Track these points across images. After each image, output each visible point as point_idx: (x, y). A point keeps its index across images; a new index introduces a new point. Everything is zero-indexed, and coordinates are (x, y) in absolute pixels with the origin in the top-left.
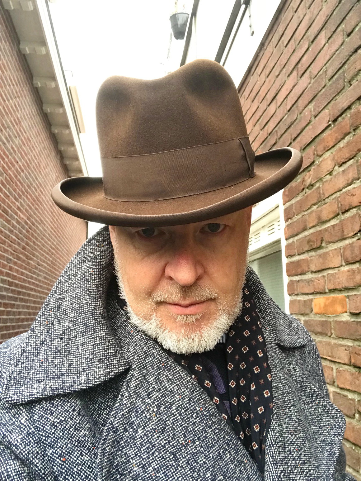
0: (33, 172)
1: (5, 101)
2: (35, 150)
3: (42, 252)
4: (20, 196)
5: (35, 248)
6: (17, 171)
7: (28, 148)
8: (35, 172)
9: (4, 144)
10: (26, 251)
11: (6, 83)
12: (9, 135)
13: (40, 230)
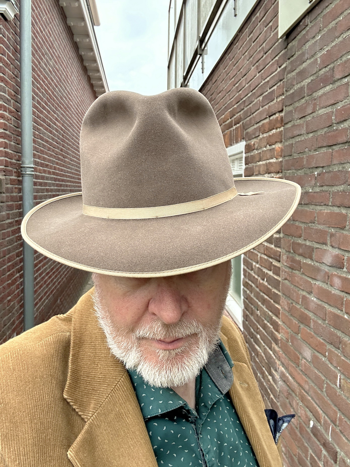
0: (63, 84)
1: (42, 32)
2: (63, 64)
3: (73, 150)
4: (56, 108)
5: (68, 148)
6: (54, 88)
7: (59, 64)
8: (64, 84)
9: (44, 69)
10: (63, 152)
11: (42, 15)
12: (47, 61)
13: (70, 131)
